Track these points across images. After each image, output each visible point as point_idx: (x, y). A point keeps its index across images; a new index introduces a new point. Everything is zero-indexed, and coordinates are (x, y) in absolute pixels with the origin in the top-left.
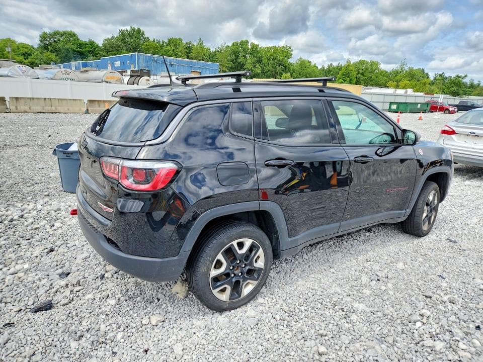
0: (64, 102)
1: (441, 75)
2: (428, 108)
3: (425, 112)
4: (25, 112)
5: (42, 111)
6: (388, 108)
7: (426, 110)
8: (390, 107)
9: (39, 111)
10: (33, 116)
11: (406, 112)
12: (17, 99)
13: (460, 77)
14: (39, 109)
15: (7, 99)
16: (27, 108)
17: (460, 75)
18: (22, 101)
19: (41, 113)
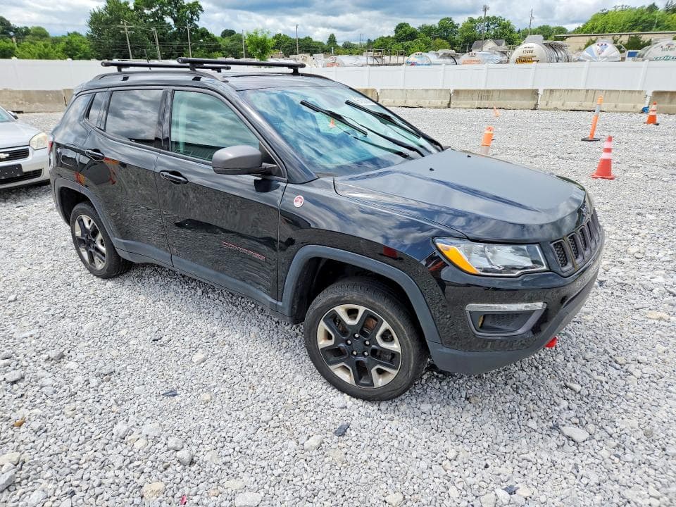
0: (613, 94)
4: (556, 109)
5: (577, 108)
9: (573, 108)
10: (563, 114)
12: (552, 91)
14: (575, 105)
15: (541, 92)
16: (558, 104)
18: (557, 94)
19: (574, 111)
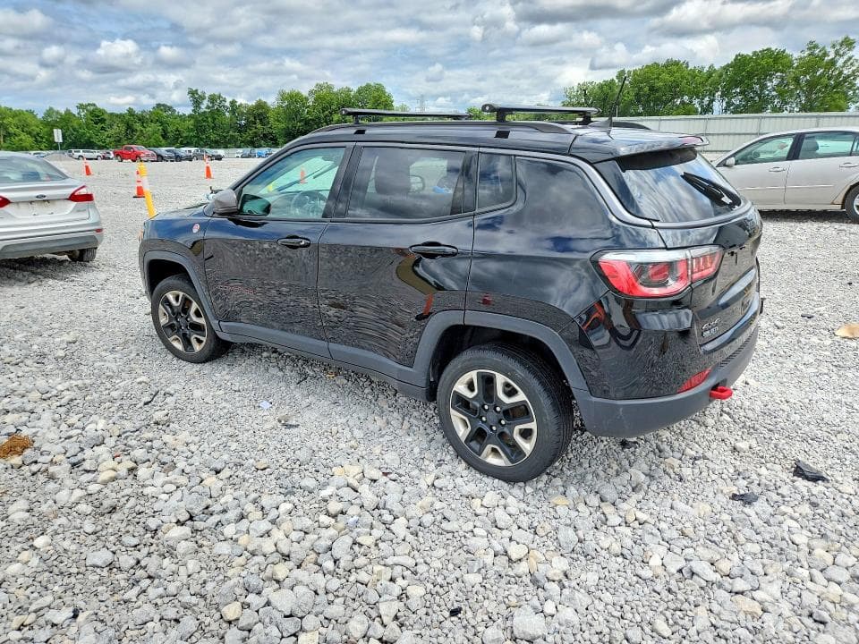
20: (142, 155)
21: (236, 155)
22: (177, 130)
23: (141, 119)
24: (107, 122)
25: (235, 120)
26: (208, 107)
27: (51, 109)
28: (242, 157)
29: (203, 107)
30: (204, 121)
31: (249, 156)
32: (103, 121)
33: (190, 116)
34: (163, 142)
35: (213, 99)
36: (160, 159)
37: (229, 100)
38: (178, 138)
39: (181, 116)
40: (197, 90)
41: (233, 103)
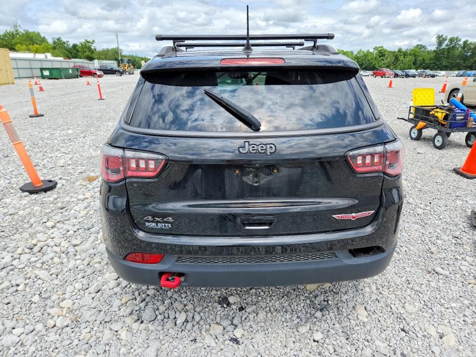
1: (58, 39)
2: (79, 74)
3: (77, 77)
6: (40, 75)
7: (77, 75)
8: (42, 73)
11: (62, 78)
13: (88, 42)
17: (88, 40)
20: (387, 74)
21: (453, 75)
22: (423, 59)
23: (405, 54)
24: (386, 56)
25: (463, 52)
26: (447, 45)
27: (361, 50)
28: (456, 76)
29: (444, 46)
30: (442, 54)
31: (461, 76)
32: (383, 55)
33: (434, 51)
34: (413, 66)
35: (451, 40)
36: (396, 76)
37: (463, 40)
38: (422, 64)
39: (429, 51)
40: (442, 36)
41: (465, 42)
